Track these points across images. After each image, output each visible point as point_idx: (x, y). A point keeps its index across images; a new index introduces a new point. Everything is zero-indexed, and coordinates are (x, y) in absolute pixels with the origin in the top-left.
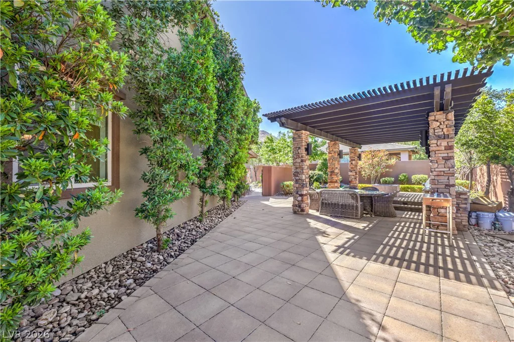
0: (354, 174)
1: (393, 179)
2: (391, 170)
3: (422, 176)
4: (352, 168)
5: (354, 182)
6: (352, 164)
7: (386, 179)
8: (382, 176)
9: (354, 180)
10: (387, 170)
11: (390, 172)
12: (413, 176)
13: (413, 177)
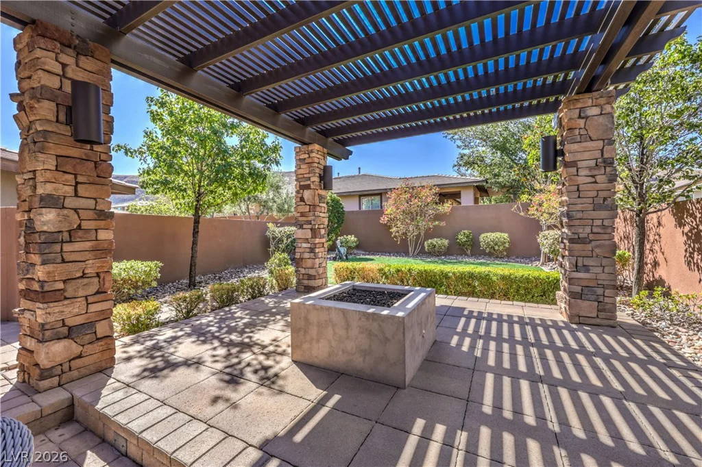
0: (309, 234)
1: (446, 242)
2: (443, 224)
3: (498, 235)
4: (303, 214)
5: (309, 263)
6: (302, 199)
7: (435, 241)
8: (429, 234)
9: (306, 255)
10: (437, 223)
11: (442, 227)
12: (483, 235)
13: (482, 237)
